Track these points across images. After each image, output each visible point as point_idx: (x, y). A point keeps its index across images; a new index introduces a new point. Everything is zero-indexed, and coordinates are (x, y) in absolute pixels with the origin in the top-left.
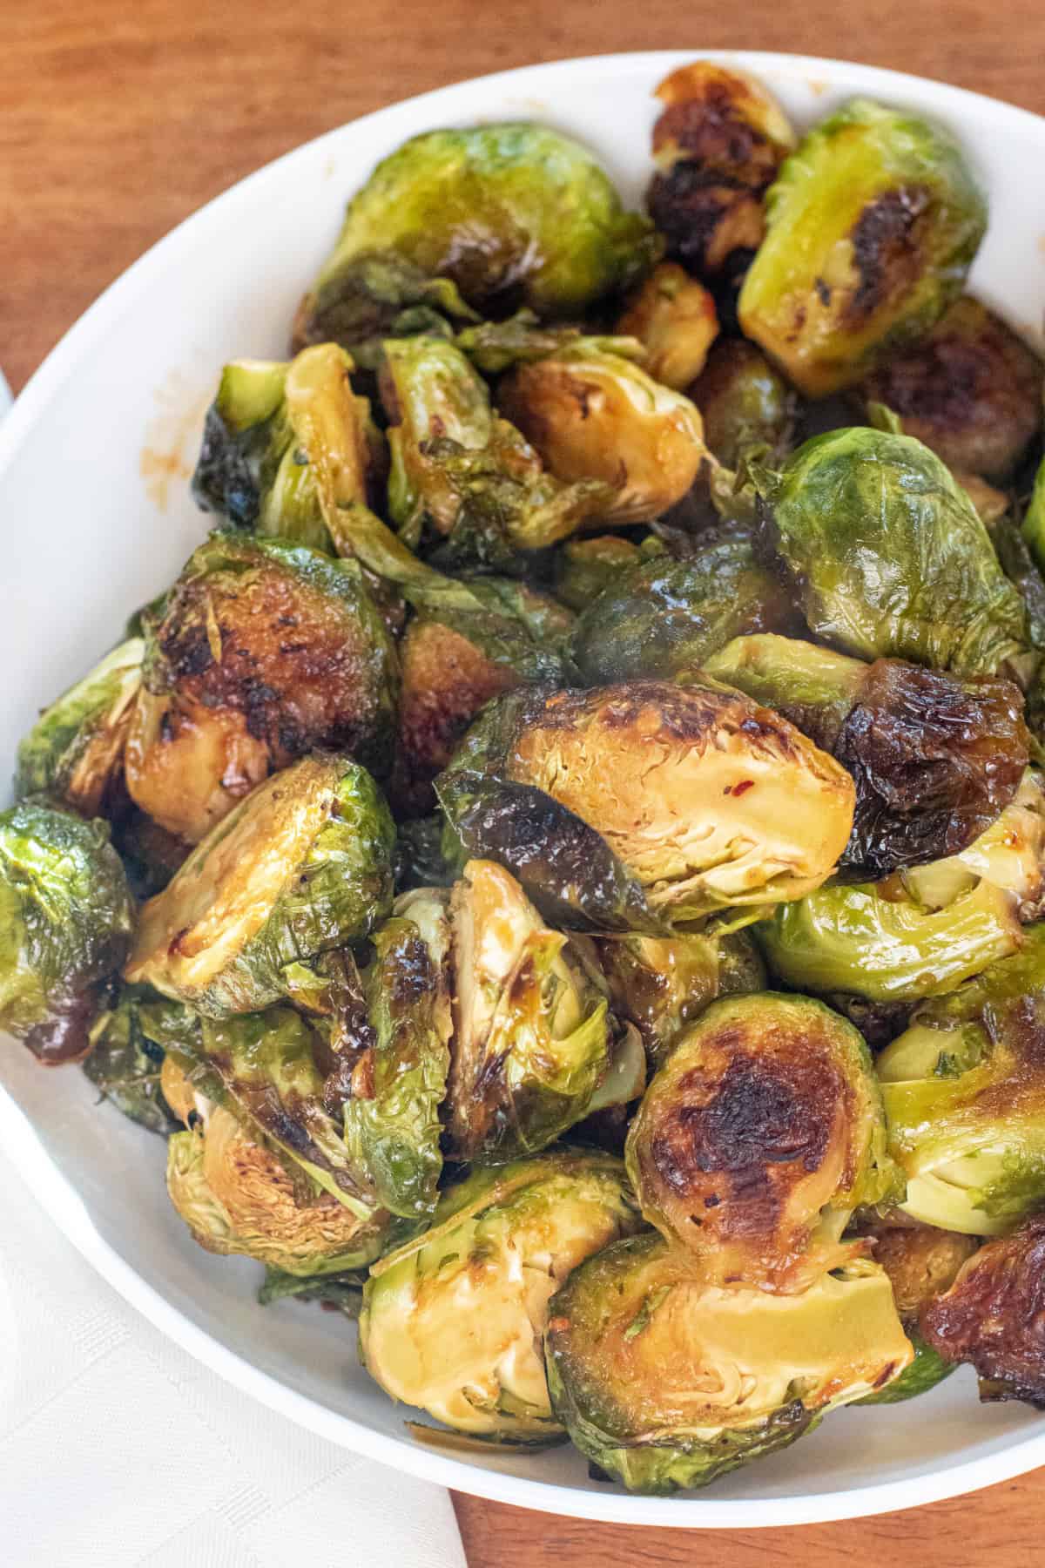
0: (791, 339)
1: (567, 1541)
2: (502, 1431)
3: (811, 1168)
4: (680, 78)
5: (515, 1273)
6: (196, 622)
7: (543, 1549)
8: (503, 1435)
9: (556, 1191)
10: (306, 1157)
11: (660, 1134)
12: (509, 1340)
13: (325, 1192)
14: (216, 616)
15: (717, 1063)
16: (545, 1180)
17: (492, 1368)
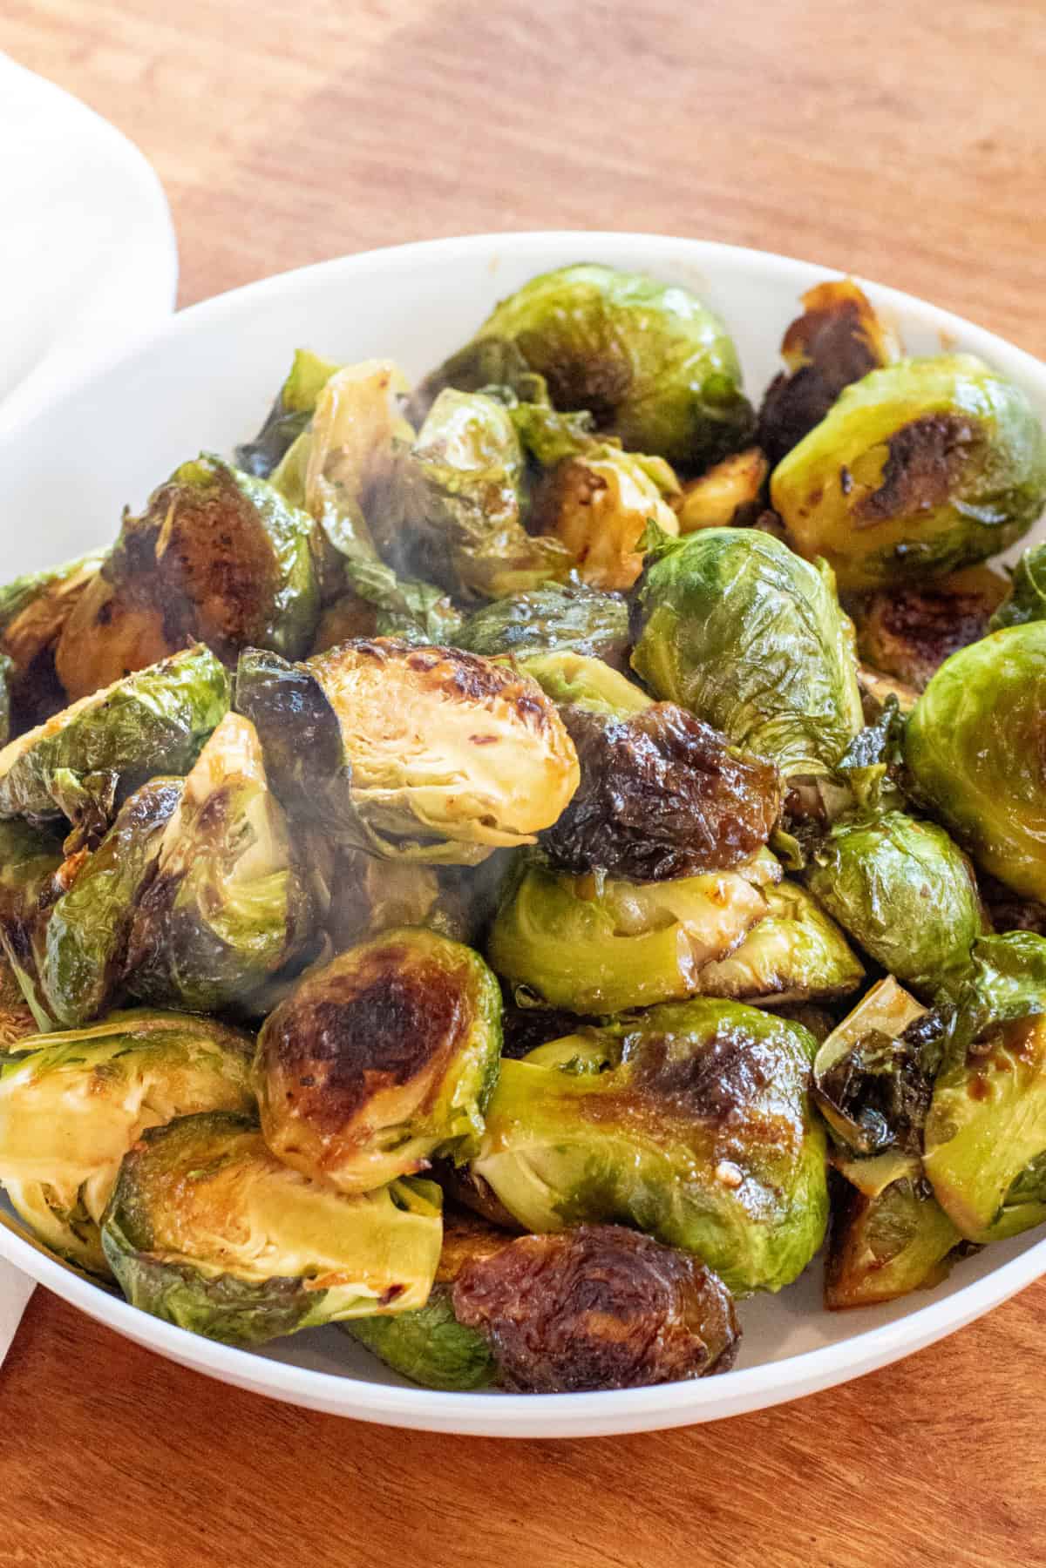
0: (803, 513)
1: (105, 1404)
2: (70, 1250)
3: (401, 1080)
4: (826, 290)
5: (132, 1104)
6: (157, 523)
7: (81, 1401)
8: (69, 1254)
9: (201, 1051)
10: (21, 962)
11: (294, 1014)
12: (103, 1160)
13: (25, 1002)
14: (174, 521)
15: (371, 973)
16: (197, 1037)
17: (80, 1180)
